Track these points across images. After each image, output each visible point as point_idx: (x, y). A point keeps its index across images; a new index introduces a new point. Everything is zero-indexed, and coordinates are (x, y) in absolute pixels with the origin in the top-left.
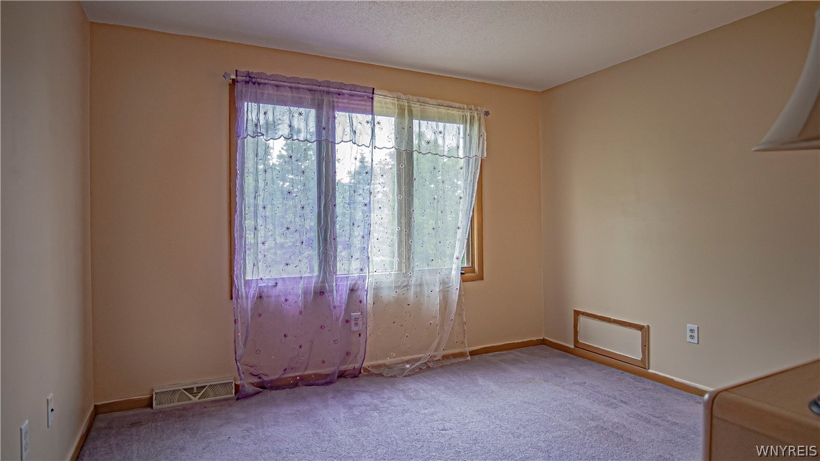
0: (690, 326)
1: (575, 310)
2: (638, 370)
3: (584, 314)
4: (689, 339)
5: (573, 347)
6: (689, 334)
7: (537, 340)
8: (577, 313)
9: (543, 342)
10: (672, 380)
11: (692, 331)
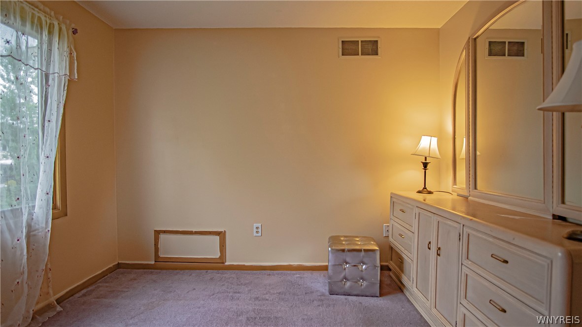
0: (255, 225)
1: (155, 230)
2: (218, 266)
3: (165, 232)
4: (255, 234)
5: (153, 262)
6: (255, 230)
7: (113, 266)
8: (158, 233)
9: (119, 266)
10: (244, 266)
11: (257, 228)
